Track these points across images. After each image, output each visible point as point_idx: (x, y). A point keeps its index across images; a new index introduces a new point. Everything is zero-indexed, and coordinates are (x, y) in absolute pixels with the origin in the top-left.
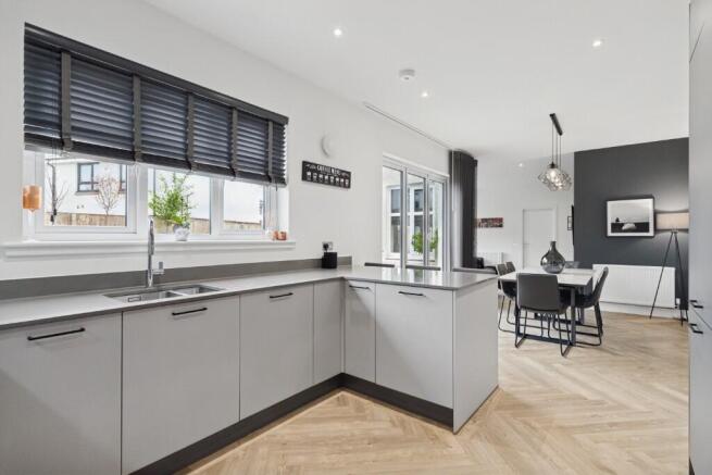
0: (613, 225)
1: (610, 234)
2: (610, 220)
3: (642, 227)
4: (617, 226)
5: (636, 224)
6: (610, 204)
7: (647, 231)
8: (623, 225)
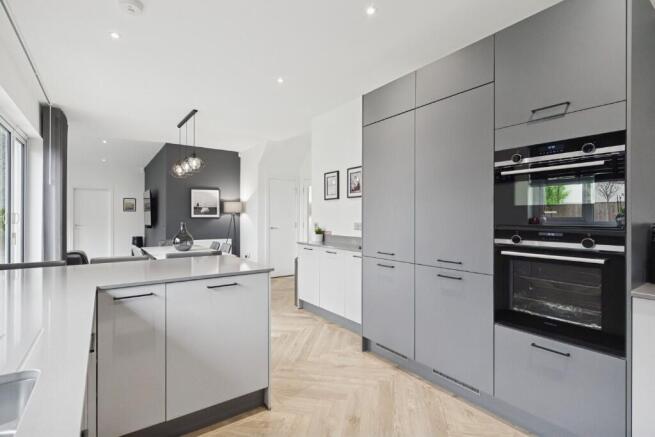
0: (195, 208)
1: (193, 216)
2: (193, 205)
3: (212, 210)
4: (198, 209)
5: (210, 208)
6: (193, 191)
7: (216, 213)
8: (201, 208)
